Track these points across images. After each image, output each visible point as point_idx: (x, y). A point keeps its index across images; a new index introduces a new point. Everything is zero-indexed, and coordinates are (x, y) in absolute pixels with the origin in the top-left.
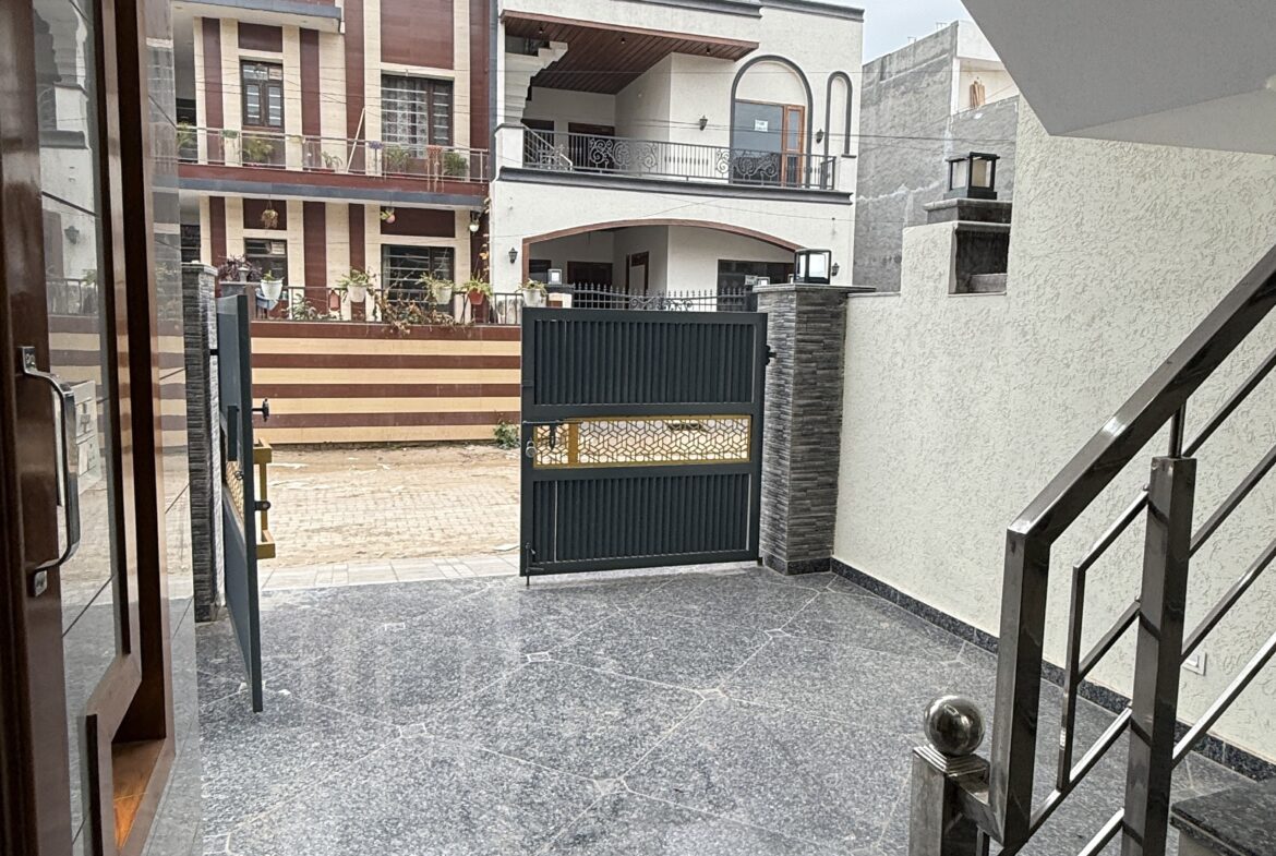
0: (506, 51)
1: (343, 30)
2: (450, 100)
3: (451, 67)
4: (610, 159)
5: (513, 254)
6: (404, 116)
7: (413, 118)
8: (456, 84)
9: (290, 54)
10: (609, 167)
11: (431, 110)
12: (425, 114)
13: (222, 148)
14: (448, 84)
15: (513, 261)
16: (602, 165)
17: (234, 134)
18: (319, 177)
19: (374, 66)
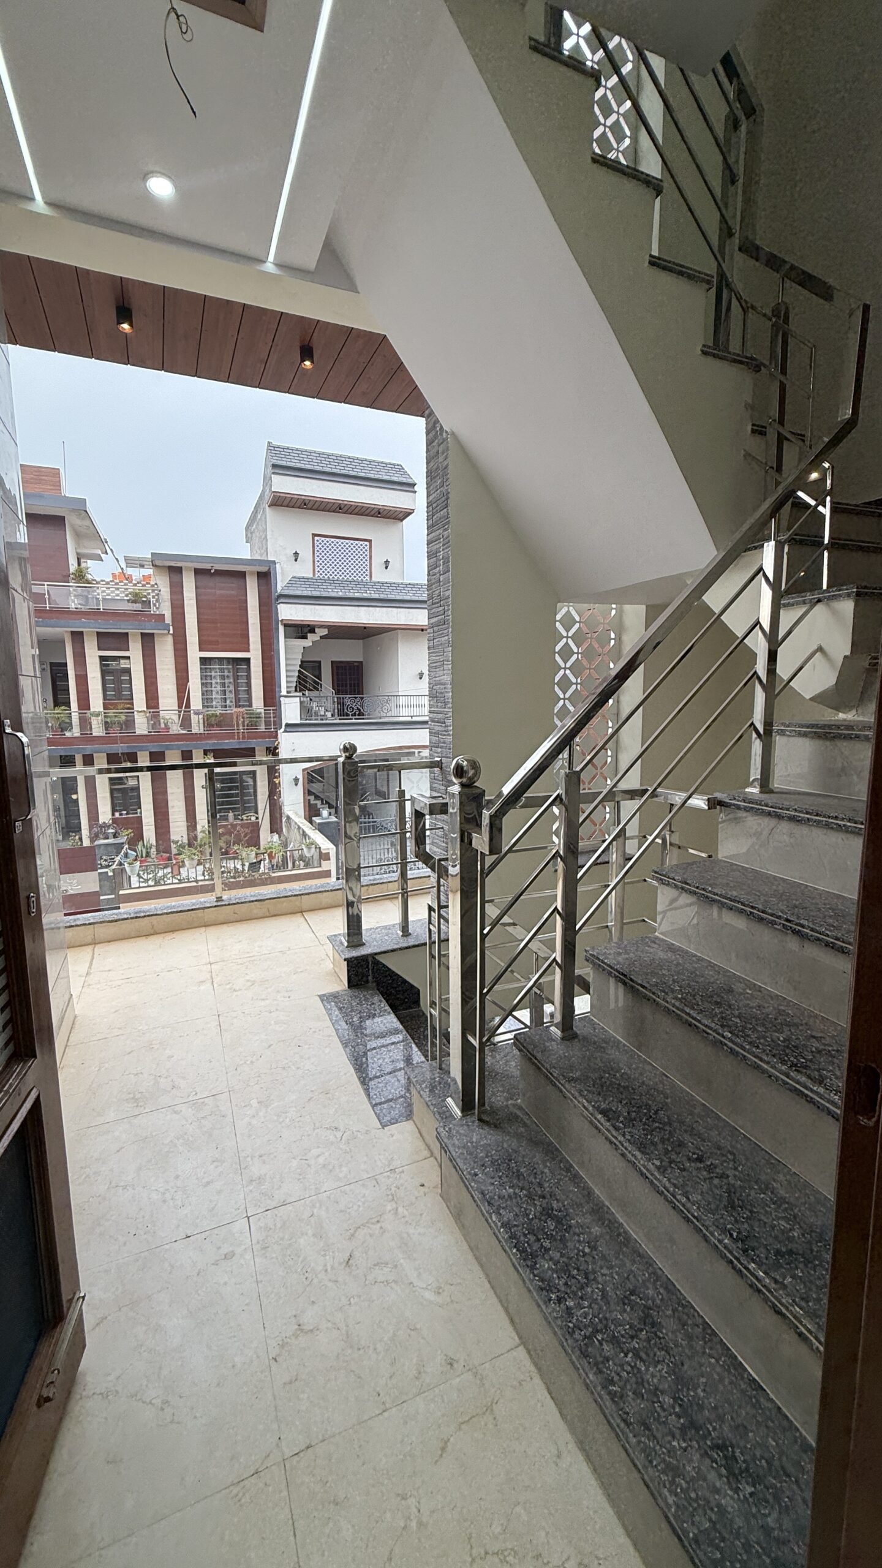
0: (285, 637)
1: (171, 632)
2: (249, 670)
3: (248, 651)
4: (359, 710)
5: (296, 780)
6: (217, 683)
7: (223, 685)
8: (252, 661)
9: (135, 653)
10: (359, 715)
11: (236, 678)
12: (232, 680)
13: (90, 723)
14: (247, 661)
15: (296, 785)
16: (354, 715)
17: (98, 715)
18: (160, 736)
19: (194, 654)
